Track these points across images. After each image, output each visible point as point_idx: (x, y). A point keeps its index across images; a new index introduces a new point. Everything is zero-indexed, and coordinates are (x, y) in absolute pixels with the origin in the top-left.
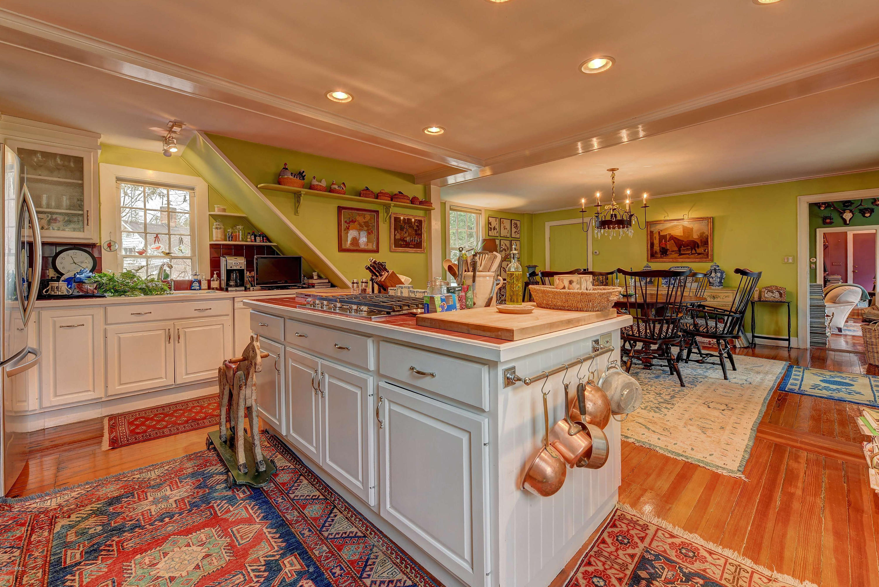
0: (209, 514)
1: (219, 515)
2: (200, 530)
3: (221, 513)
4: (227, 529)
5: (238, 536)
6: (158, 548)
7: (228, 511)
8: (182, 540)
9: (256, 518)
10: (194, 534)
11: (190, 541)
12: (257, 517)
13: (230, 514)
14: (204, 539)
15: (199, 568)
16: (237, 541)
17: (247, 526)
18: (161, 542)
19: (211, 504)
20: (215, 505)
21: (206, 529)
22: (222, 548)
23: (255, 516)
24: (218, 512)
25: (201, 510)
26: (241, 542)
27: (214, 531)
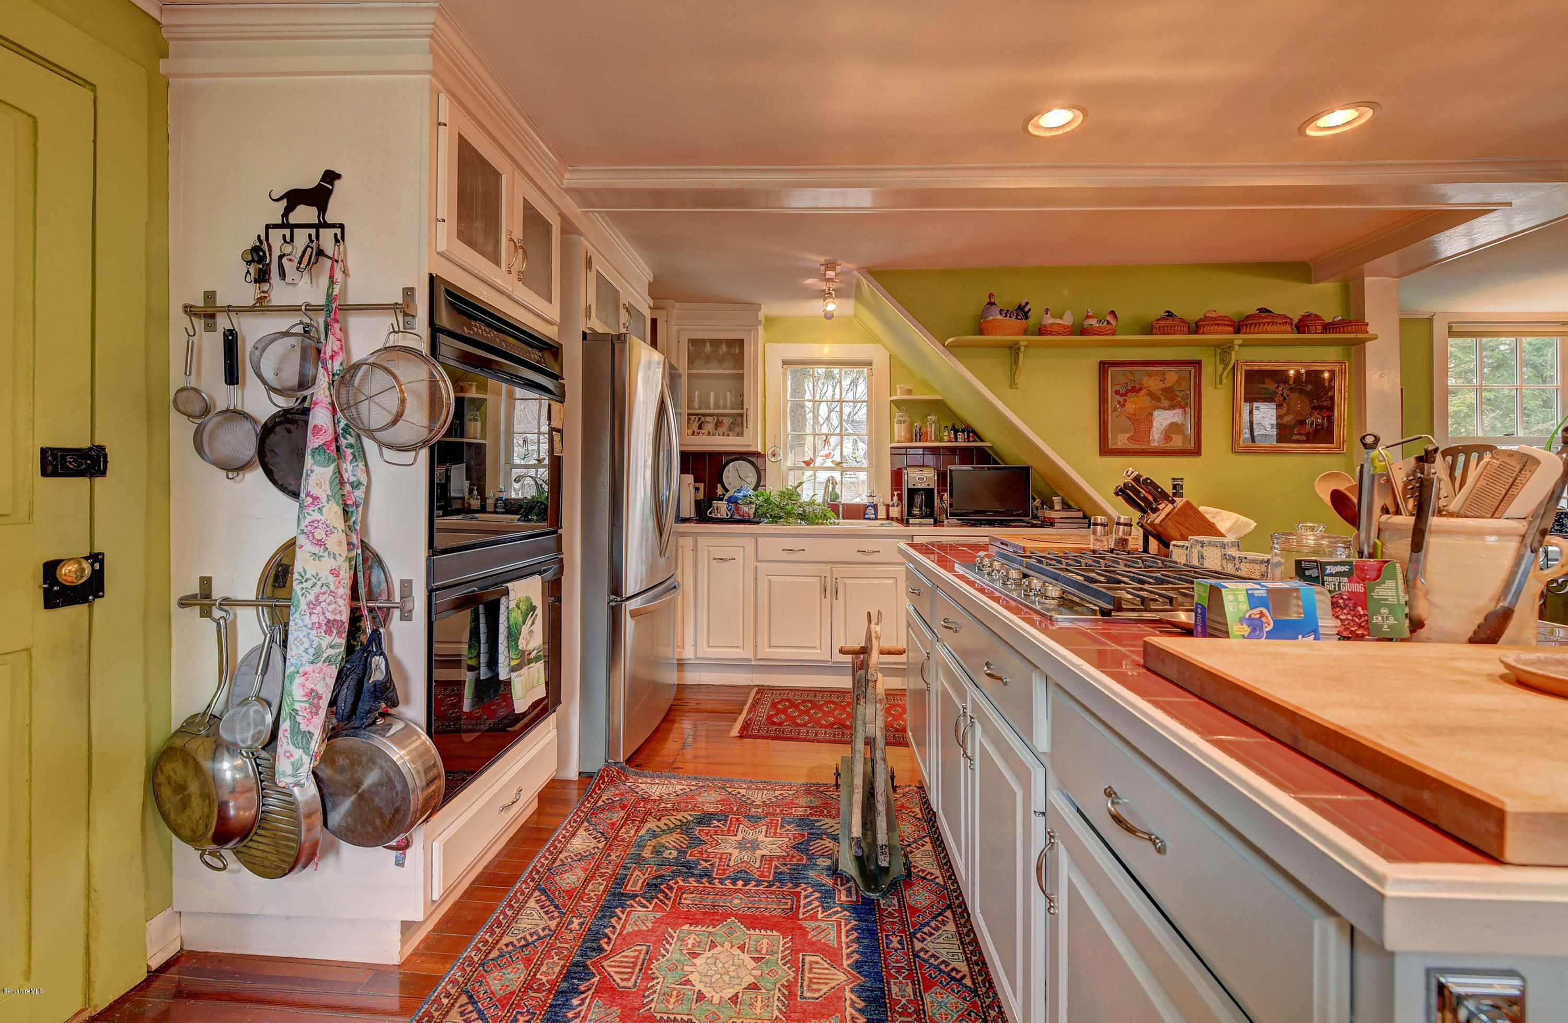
0: (789, 907)
1: (801, 916)
2: (766, 929)
3: (804, 914)
4: (798, 951)
5: (807, 975)
6: (710, 929)
7: (813, 918)
8: (741, 932)
9: (845, 957)
10: (757, 932)
11: (747, 941)
12: (849, 956)
13: (813, 924)
14: (764, 951)
15: (736, 1003)
16: (802, 986)
17: (826, 966)
18: (718, 920)
19: (798, 889)
20: (803, 893)
21: (775, 933)
22: (778, 986)
23: (845, 951)
24: (801, 910)
25: (783, 892)
26: (807, 994)
27: (782, 943)
